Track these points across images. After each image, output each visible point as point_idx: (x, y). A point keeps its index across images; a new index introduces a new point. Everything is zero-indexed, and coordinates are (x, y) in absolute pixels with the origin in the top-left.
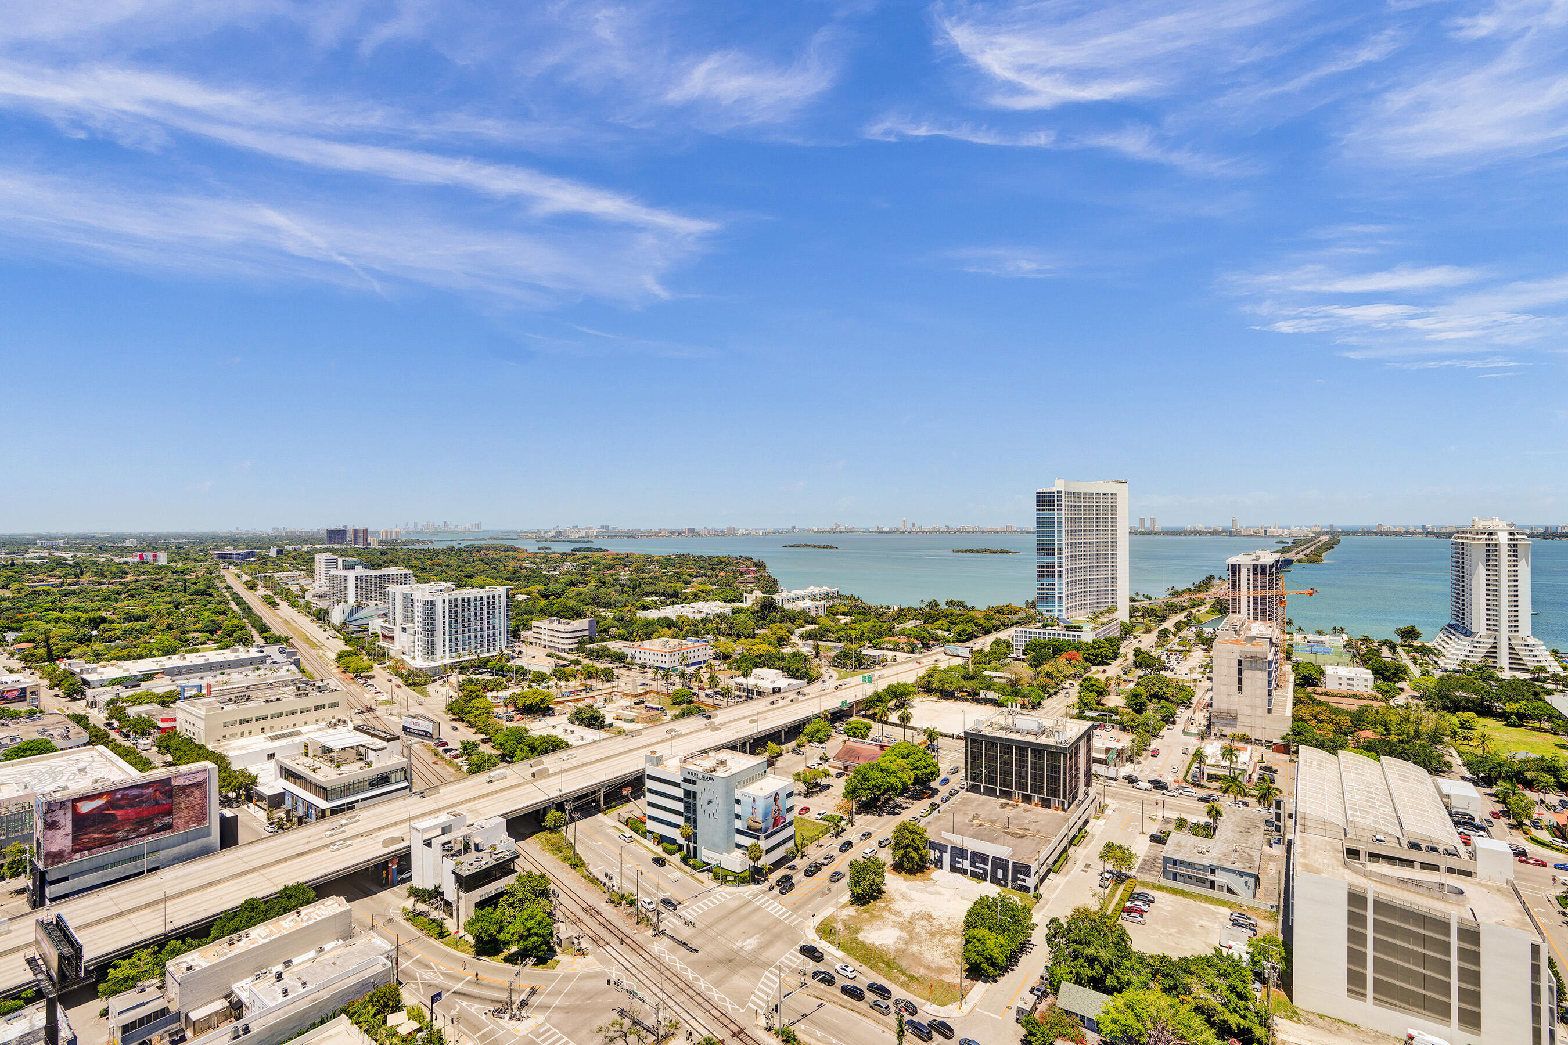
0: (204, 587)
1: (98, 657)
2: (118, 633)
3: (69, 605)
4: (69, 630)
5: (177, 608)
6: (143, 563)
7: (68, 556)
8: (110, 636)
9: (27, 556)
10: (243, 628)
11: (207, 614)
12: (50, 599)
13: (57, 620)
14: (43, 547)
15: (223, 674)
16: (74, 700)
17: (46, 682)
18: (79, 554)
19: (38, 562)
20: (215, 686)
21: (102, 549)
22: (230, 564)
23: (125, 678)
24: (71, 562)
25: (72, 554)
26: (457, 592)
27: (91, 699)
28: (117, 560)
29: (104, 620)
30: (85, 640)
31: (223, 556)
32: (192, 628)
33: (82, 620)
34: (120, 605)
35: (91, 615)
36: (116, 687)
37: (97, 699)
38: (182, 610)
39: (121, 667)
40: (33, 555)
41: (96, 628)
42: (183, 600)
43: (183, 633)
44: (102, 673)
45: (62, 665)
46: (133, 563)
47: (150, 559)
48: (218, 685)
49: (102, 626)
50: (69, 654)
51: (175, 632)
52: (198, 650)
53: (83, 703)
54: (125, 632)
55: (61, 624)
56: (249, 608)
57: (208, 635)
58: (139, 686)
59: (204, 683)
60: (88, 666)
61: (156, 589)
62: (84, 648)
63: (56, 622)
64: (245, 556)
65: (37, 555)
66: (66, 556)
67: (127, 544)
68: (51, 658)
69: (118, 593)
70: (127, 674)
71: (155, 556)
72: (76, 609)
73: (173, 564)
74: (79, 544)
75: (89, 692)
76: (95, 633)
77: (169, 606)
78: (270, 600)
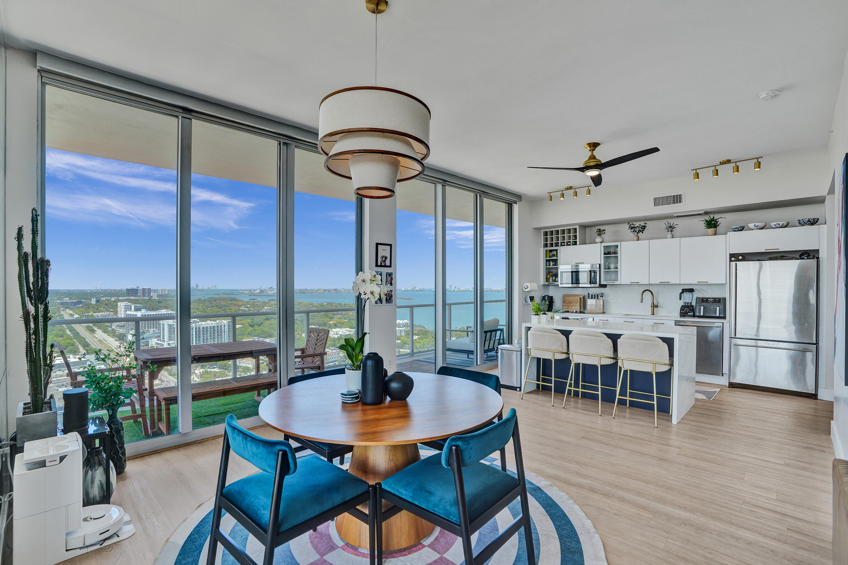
10: (73, 345)
22: (67, 308)
26: (200, 323)
31: (62, 304)
56: (78, 333)
64: (76, 304)
78: (90, 329)
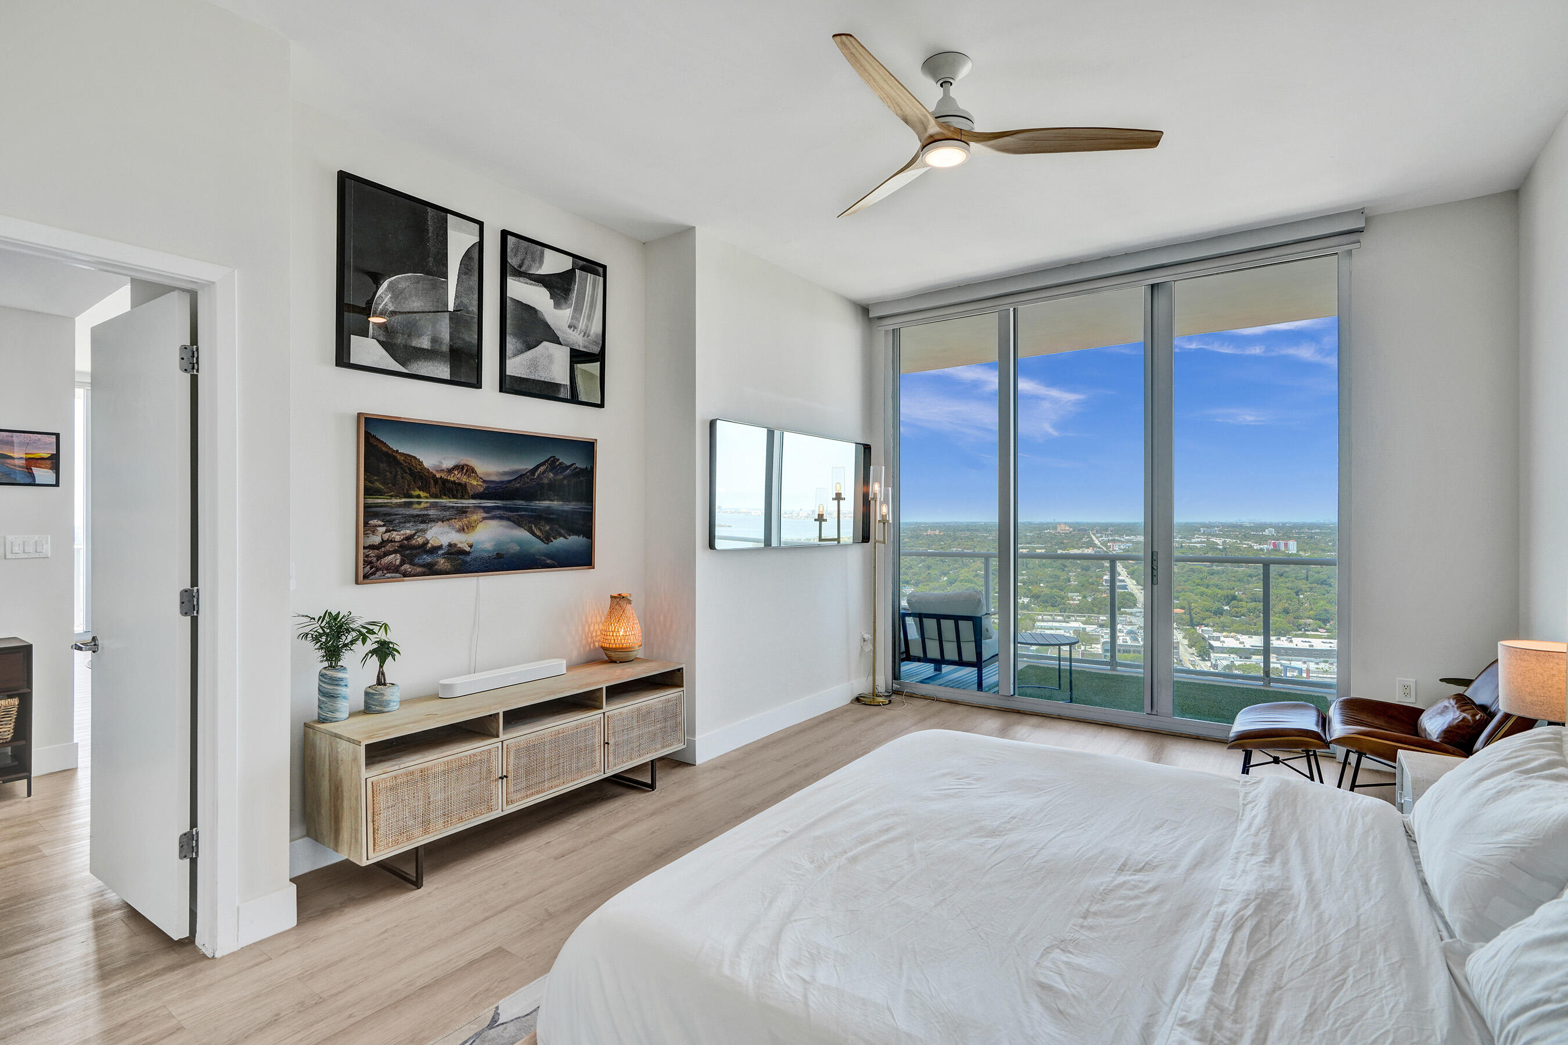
0: (1325, 577)
1: (1223, 628)
2: (1244, 610)
3: (1212, 582)
4: (1208, 604)
5: (1297, 595)
6: (1276, 550)
7: (1219, 541)
8: (1237, 612)
9: (1193, 540)
11: (1322, 603)
12: (1201, 576)
13: (1202, 594)
14: (1204, 534)
15: (1326, 662)
16: (1204, 660)
17: (1186, 642)
18: (1228, 540)
19: (1198, 545)
20: (1314, 672)
21: (1246, 537)
23: (1240, 649)
24: (1221, 547)
25: (1223, 540)
27: (1214, 662)
28: (1256, 547)
29: (1234, 598)
30: (1219, 612)
32: (1307, 614)
33: (1219, 595)
34: (1251, 586)
35: (1225, 592)
36: (1232, 656)
37: (1219, 662)
38: (1301, 596)
39: (1238, 639)
40: (1197, 540)
41: (1228, 604)
42: (1304, 587)
43: (1297, 618)
44: (1224, 642)
45: (1199, 630)
46: (1267, 549)
47: (1282, 548)
48: (1318, 672)
49: (1233, 602)
50: (1204, 622)
51: (1290, 617)
52: (1307, 636)
53: (1209, 664)
54: (1249, 611)
55: (1204, 597)
57: (1320, 623)
58: (1250, 658)
59: (1304, 667)
60: (1215, 634)
61: (1281, 575)
62: (1216, 619)
63: (1202, 596)
65: (1199, 540)
66: (1218, 541)
67: (1267, 532)
68: (1193, 624)
69: (1251, 576)
70: (1241, 646)
71: (1286, 545)
72: (1217, 586)
73: (1301, 553)
74: (1230, 531)
75: (1212, 655)
76: (1225, 608)
77: (1289, 591)
